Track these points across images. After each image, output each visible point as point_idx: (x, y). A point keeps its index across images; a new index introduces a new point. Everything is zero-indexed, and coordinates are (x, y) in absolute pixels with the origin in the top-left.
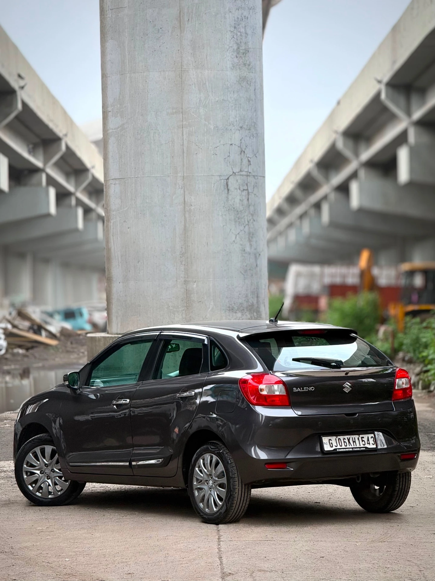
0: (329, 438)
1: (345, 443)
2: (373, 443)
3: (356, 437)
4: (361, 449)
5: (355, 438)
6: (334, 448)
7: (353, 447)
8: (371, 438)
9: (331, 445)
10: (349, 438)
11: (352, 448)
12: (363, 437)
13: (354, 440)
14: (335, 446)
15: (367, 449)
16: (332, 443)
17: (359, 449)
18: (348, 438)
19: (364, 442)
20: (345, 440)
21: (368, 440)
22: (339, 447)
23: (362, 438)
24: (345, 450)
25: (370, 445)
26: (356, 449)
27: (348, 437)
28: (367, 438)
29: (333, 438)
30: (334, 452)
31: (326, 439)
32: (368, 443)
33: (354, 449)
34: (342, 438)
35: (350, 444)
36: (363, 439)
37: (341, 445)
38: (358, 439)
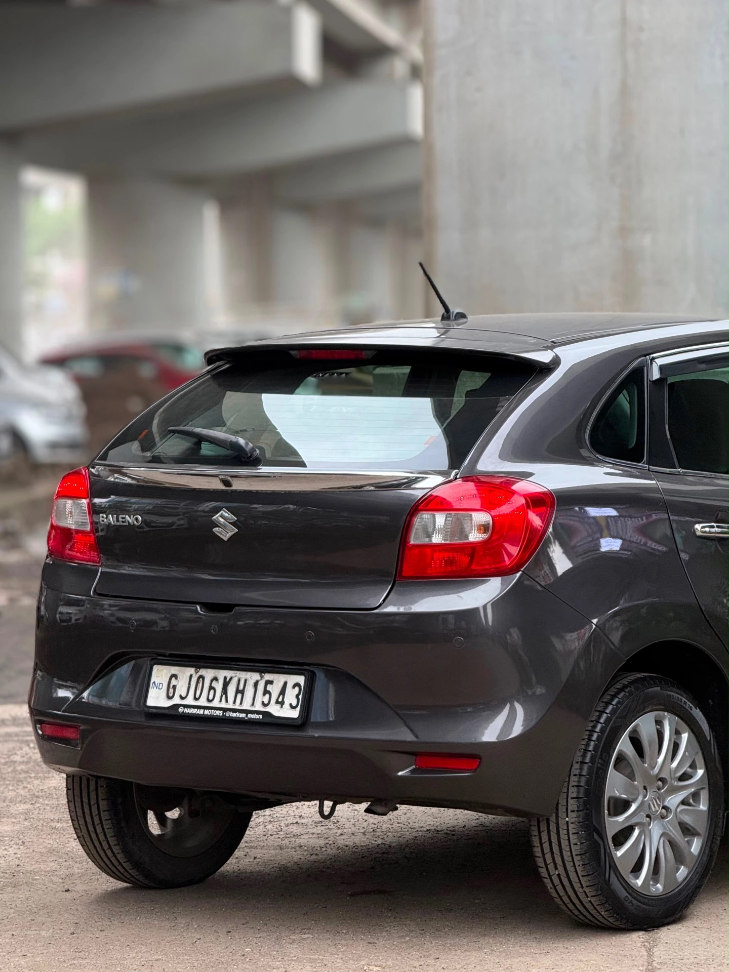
0: (174, 670)
1: (212, 692)
2: (294, 704)
5: (246, 681)
8: (294, 687)
9: (171, 690)
10: (228, 680)
11: (225, 710)
13: (241, 688)
15: (268, 720)
16: (174, 687)
19: (267, 696)
20: (214, 684)
21: (283, 692)
31: (165, 671)
33: (228, 714)
34: (209, 674)
35: (224, 696)
37: (197, 696)
38: (256, 685)
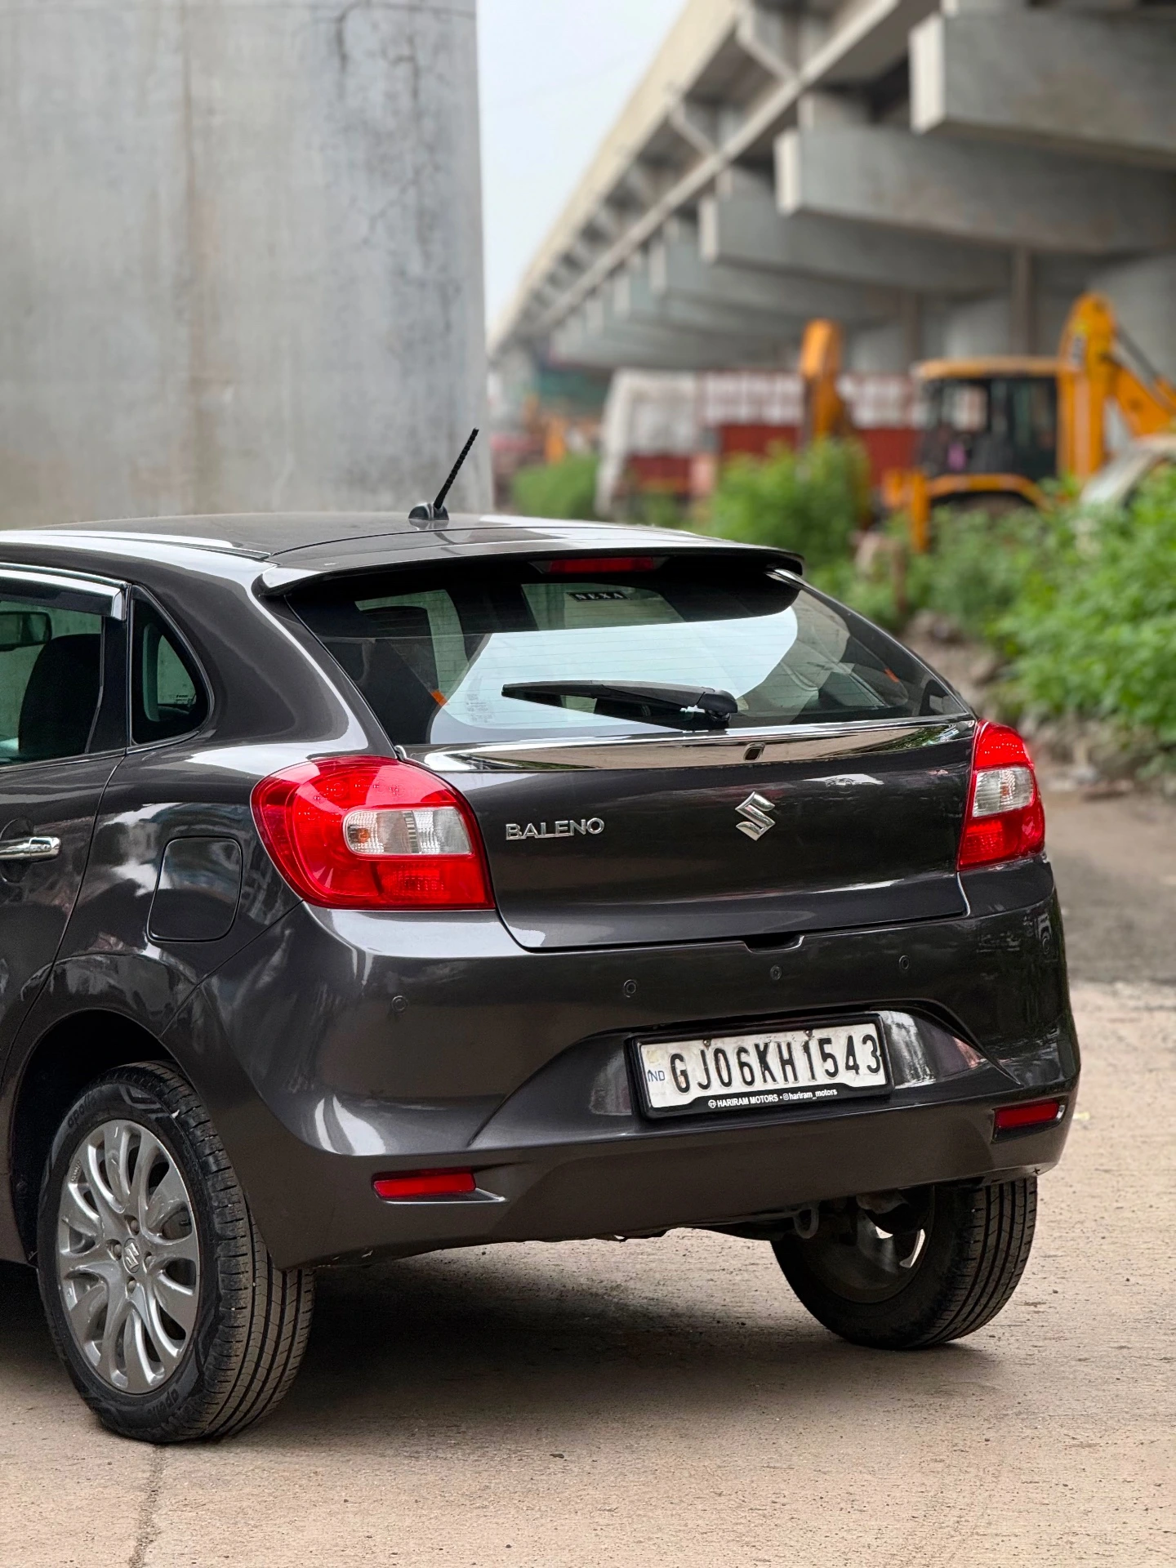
0: (673, 1048)
1: (746, 1070)
2: (874, 1066)
3: (797, 1038)
4: (819, 1094)
5: (789, 1045)
6: (695, 1093)
7: (781, 1085)
8: (864, 1041)
9: (681, 1079)
10: (762, 1048)
11: (779, 1092)
12: (828, 1041)
14: (700, 1085)
15: (846, 1095)
16: (684, 1073)
17: (808, 1095)
18: (757, 1046)
19: (830, 1061)
22: (716, 1089)
23: (824, 1042)
24: (745, 1101)
25: (857, 1073)
26: (795, 1097)
27: (761, 1039)
28: (844, 1042)
29: (692, 1050)
30: (696, 1113)
32: (848, 1068)
33: (786, 1097)
34: (729, 1045)
35: (767, 1072)
36: (828, 1049)
37: (726, 1080)
38: (806, 1048)
